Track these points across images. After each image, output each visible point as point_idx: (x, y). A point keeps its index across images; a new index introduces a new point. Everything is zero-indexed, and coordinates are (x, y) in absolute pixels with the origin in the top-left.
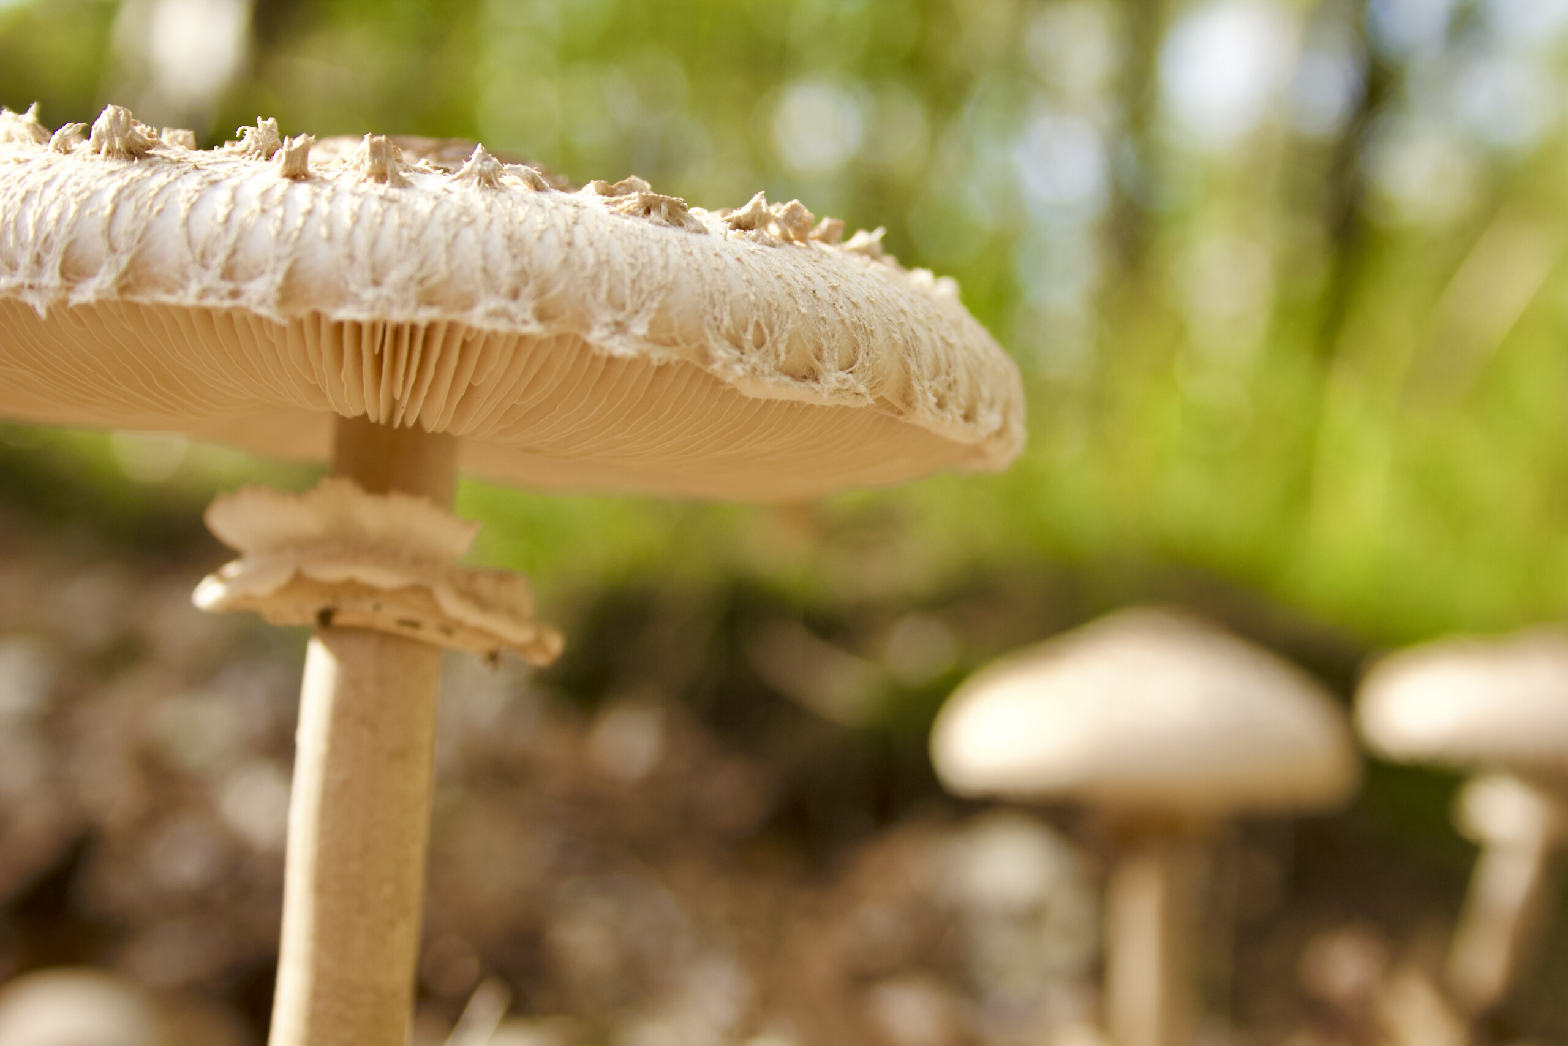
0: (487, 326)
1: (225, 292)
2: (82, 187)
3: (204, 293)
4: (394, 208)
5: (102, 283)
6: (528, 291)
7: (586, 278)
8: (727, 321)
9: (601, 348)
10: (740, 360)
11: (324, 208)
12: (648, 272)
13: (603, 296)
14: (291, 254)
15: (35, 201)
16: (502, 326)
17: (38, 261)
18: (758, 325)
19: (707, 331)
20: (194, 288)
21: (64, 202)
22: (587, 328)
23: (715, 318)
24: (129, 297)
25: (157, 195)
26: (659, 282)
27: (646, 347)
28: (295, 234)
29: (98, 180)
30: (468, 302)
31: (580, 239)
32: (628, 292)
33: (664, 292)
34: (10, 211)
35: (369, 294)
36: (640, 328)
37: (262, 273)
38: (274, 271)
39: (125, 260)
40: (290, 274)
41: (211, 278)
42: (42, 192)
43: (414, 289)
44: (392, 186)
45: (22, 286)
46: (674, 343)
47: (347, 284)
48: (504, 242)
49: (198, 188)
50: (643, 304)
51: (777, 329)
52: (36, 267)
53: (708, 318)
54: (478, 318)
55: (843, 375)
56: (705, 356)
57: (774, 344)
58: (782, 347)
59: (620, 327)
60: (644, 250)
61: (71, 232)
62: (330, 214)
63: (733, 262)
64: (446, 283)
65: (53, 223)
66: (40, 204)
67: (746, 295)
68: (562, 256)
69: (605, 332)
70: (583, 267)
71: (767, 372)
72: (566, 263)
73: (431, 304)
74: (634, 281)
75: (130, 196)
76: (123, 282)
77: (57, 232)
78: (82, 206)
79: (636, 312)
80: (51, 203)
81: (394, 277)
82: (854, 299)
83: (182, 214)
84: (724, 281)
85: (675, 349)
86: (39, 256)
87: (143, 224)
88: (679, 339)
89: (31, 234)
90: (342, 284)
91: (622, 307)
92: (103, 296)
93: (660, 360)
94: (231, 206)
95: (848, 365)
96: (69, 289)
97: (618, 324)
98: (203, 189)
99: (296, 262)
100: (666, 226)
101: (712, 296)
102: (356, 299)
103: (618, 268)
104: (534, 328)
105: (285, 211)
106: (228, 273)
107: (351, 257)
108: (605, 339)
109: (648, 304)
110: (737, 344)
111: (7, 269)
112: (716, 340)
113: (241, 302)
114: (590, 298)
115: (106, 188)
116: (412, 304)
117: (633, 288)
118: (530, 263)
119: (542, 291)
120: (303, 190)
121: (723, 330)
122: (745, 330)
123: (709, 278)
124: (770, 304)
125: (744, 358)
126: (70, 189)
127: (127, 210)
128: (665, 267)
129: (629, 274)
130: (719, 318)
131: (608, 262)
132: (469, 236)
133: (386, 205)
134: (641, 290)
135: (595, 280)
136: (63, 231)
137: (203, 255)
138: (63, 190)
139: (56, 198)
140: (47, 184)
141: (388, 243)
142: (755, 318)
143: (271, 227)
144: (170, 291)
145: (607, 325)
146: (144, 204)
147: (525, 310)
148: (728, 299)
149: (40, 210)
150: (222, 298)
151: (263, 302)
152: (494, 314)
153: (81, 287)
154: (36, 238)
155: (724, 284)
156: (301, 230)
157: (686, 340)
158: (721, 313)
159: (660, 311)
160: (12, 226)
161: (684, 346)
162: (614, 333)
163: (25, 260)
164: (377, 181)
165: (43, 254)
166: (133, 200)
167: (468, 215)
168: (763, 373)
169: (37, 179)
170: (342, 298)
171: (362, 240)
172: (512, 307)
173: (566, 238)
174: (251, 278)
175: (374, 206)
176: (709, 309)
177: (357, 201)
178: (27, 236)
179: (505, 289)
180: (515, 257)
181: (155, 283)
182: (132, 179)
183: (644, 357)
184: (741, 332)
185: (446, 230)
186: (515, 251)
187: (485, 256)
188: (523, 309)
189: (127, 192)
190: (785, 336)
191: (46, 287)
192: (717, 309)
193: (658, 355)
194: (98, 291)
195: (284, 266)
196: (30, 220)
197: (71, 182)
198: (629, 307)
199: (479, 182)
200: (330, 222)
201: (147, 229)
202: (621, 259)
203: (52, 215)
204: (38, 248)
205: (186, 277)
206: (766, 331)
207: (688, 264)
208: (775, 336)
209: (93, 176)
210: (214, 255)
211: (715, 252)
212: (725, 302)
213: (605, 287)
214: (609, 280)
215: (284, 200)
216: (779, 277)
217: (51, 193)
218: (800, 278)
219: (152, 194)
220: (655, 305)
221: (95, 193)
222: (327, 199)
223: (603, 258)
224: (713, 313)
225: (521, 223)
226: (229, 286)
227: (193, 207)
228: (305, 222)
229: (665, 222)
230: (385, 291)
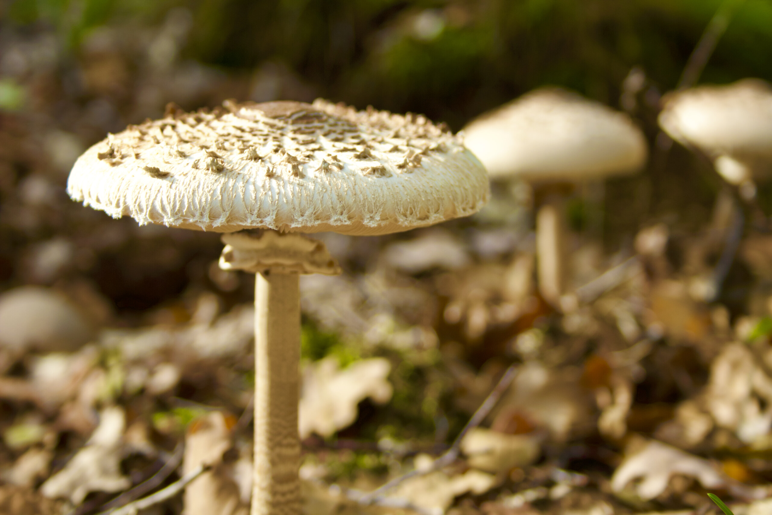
0: (335, 224)
1: (258, 222)
2: (210, 188)
3: (252, 222)
4: (303, 188)
5: (222, 221)
6: (345, 212)
7: (361, 205)
8: (402, 210)
9: (367, 225)
10: (406, 220)
11: (283, 191)
12: (378, 199)
13: (366, 210)
14: (276, 209)
15: (197, 194)
16: (339, 223)
17: (202, 215)
18: (411, 208)
19: (397, 214)
20: (249, 221)
21: (206, 194)
22: (363, 219)
23: (399, 210)
24: (229, 224)
25: (232, 189)
26: (382, 202)
27: (380, 222)
28: (277, 202)
29: (213, 184)
30: (329, 218)
31: (358, 192)
32: (373, 207)
33: (383, 205)
34: (190, 198)
35: (300, 219)
36: (378, 218)
37: (269, 215)
38: (272, 215)
39: (228, 213)
40: (277, 215)
41: (254, 217)
42: (198, 190)
43: (313, 216)
44: (300, 178)
45: (197, 221)
46: (387, 219)
47: (294, 216)
48: (337, 197)
49: (243, 185)
50: (378, 210)
51: (416, 208)
52: (201, 216)
53: (397, 210)
54: (332, 222)
55: (435, 215)
56: (396, 220)
57: (416, 212)
58: (418, 213)
59: (372, 218)
60: (376, 191)
61: (210, 206)
62: (285, 193)
63: (402, 188)
64: (321, 213)
65: (204, 203)
66: (198, 196)
67: (407, 200)
68: (354, 199)
69: (368, 220)
70: (360, 202)
71: (414, 221)
72: (355, 201)
73: (318, 219)
74: (375, 203)
75: (225, 191)
76: (228, 220)
77: (206, 206)
78: (212, 196)
79: (376, 213)
80: (202, 195)
81: (307, 213)
82: (437, 189)
83: (242, 197)
84: (400, 196)
85: (388, 220)
86: (201, 213)
87: (232, 202)
88: (389, 217)
89: (198, 206)
90: (292, 217)
91: (372, 212)
92: (222, 224)
93: (383, 225)
94: (255, 192)
95: (437, 211)
96: (212, 222)
97: (371, 217)
98: (245, 185)
99: (278, 211)
100: (380, 177)
101: (397, 203)
102: (297, 221)
103: (370, 200)
104: (348, 223)
105: (272, 193)
106: (259, 216)
107: (294, 208)
108: (368, 223)
109: (379, 210)
110: (405, 216)
111: (192, 216)
112: (399, 216)
113: (263, 224)
114: (363, 211)
115: (217, 188)
116: (313, 220)
117: (375, 206)
118: (345, 203)
119: (349, 211)
120: (274, 182)
121: (401, 213)
122: (407, 211)
123: (395, 196)
124: (413, 200)
125: (408, 219)
126: (207, 190)
127: (226, 195)
128: (383, 196)
129: (374, 201)
130: (400, 209)
131: (367, 198)
132: (327, 197)
133: (301, 187)
134: (377, 205)
135: (364, 205)
136: (208, 206)
137: (251, 211)
138: (204, 190)
139: (203, 193)
140: (198, 187)
141: (304, 203)
142: (410, 206)
143: (269, 200)
144: (241, 221)
145: (368, 218)
146: (230, 194)
147: (345, 218)
148: (402, 202)
149: (199, 197)
150: (258, 223)
151: (270, 224)
152: (336, 221)
153: (216, 221)
154: (200, 208)
155: (400, 198)
156: (278, 200)
157: (391, 218)
158: (400, 207)
159: (383, 211)
160: (191, 203)
161: (390, 219)
162: (370, 220)
163: (198, 214)
164: (295, 176)
165: (203, 212)
166: (226, 192)
167: (325, 189)
168: (413, 222)
169: (194, 184)
170: (292, 220)
171: (297, 202)
172: (341, 217)
173: (354, 193)
174: (266, 217)
175: (297, 188)
176: (397, 207)
177: (292, 187)
178: (197, 207)
179: (339, 212)
180: (340, 202)
181: (237, 219)
182: (223, 183)
183: (379, 226)
184: (406, 212)
185: (320, 196)
186: (340, 200)
187: (332, 203)
188: (344, 218)
189: (223, 189)
190: (419, 209)
191: (205, 222)
192: (399, 206)
193: (383, 223)
194: (221, 223)
195: (275, 213)
196: (197, 202)
197: (205, 186)
198: (374, 212)
199: (324, 171)
200: (286, 195)
201: (233, 203)
202: (370, 197)
203: (203, 200)
204: (201, 211)
205: (247, 217)
206: (413, 210)
207: (389, 193)
208: (416, 210)
209: (211, 183)
210: (254, 210)
211: (396, 185)
212: (401, 204)
213: (367, 207)
214: (368, 205)
215: (270, 189)
216: (415, 189)
217: (200, 190)
218: (421, 187)
219: (231, 189)
220: (381, 210)
221: (215, 191)
222: (283, 186)
223: (365, 198)
224: (398, 208)
225: (340, 188)
226: (260, 219)
227: (244, 194)
228: (279, 197)
229: (380, 176)
230: (305, 218)
